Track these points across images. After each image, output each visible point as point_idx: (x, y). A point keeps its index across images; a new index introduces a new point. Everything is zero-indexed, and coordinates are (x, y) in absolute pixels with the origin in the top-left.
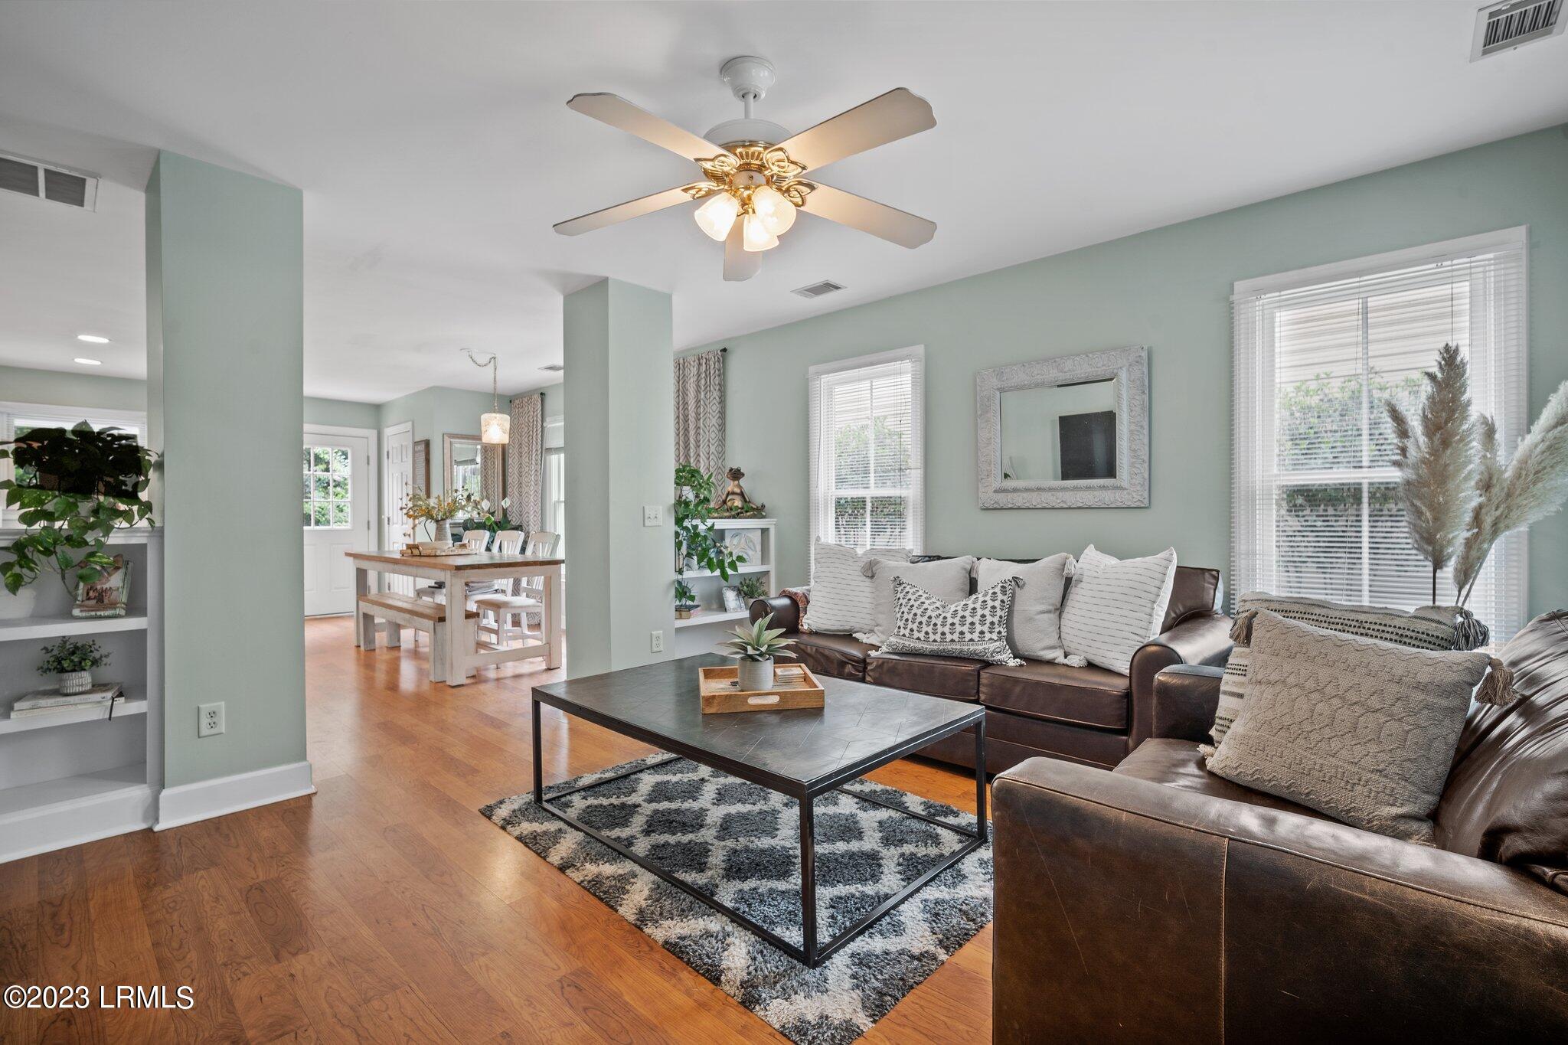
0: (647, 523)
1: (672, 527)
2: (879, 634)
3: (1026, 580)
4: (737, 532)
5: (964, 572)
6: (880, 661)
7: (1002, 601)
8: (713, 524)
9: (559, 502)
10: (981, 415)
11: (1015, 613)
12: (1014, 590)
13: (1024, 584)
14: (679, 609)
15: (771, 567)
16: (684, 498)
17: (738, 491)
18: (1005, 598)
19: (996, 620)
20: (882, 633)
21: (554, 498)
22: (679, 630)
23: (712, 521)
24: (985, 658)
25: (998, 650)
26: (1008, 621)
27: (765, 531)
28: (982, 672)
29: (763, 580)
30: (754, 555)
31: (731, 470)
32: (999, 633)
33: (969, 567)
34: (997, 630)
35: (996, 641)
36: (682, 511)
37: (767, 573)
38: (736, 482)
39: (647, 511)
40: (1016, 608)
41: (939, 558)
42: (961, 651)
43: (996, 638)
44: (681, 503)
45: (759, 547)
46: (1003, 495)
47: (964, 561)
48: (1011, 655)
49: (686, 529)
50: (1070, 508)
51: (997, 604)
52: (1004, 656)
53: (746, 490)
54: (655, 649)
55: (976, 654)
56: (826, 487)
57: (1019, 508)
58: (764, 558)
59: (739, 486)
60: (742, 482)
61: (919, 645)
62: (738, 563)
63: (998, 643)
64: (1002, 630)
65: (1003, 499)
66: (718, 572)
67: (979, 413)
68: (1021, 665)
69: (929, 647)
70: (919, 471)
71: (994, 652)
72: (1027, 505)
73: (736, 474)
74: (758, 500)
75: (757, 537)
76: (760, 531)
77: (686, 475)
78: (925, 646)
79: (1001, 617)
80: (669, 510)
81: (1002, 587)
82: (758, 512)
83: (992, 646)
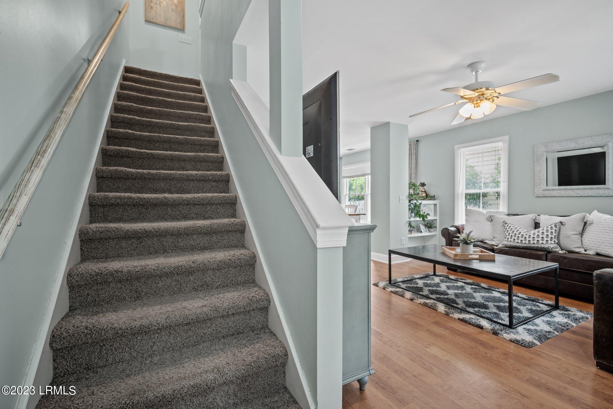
0: (401, 201)
1: (407, 203)
2: (496, 241)
3: (566, 223)
4: (425, 205)
5: (532, 220)
6: (501, 250)
7: (555, 230)
8: (421, 202)
9: (347, 195)
10: (536, 162)
11: (561, 234)
12: (560, 226)
13: (565, 224)
14: (409, 230)
15: (437, 218)
16: (411, 193)
17: (424, 190)
18: (556, 229)
19: (553, 236)
20: (498, 240)
21: (345, 193)
22: (409, 238)
23: (421, 201)
24: (548, 250)
25: (555, 247)
26: (558, 237)
27: (435, 205)
28: (548, 255)
29: (434, 222)
30: (432, 213)
31: (421, 183)
32: (555, 241)
33: (534, 218)
34: (553, 240)
35: (553, 244)
36: (411, 198)
37: (436, 220)
38: (423, 187)
39: (401, 198)
40: (561, 233)
41: (518, 215)
42: (538, 247)
43: (553, 243)
44: (410, 195)
45: (433, 210)
46: (547, 192)
47: (532, 216)
48: (560, 249)
49: (412, 204)
51: (553, 231)
52: (557, 249)
53: (427, 191)
54: (402, 244)
55: (545, 248)
56: (462, 189)
57: (555, 197)
58: (435, 214)
59: (424, 189)
60: (425, 187)
61: (518, 245)
62: (428, 216)
63: (554, 245)
64: (555, 240)
65: (546, 193)
66: (421, 219)
67: (535, 161)
68: (565, 253)
69: (522, 245)
70: (506, 183)
71: (552, 248)
72: (559, 195)
73: (423, 185)
74: (432, 193)
75: (432, 207)
76: (433, 205)
77: (412, 185)
78: (520, 245)
79: (555, 236)
80: (407, 197)
81: (555, 225)
82: (433, 198)
83: (552, 246)
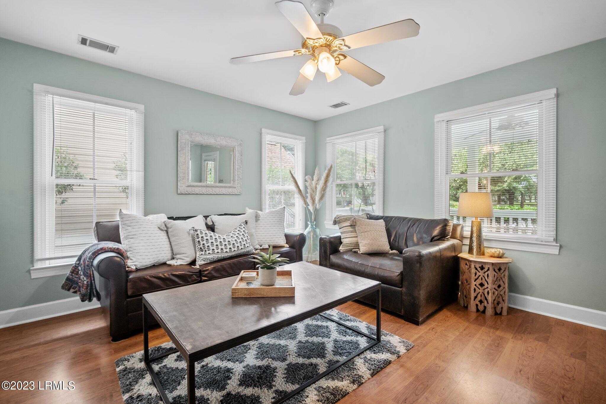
50: (217, 194)
